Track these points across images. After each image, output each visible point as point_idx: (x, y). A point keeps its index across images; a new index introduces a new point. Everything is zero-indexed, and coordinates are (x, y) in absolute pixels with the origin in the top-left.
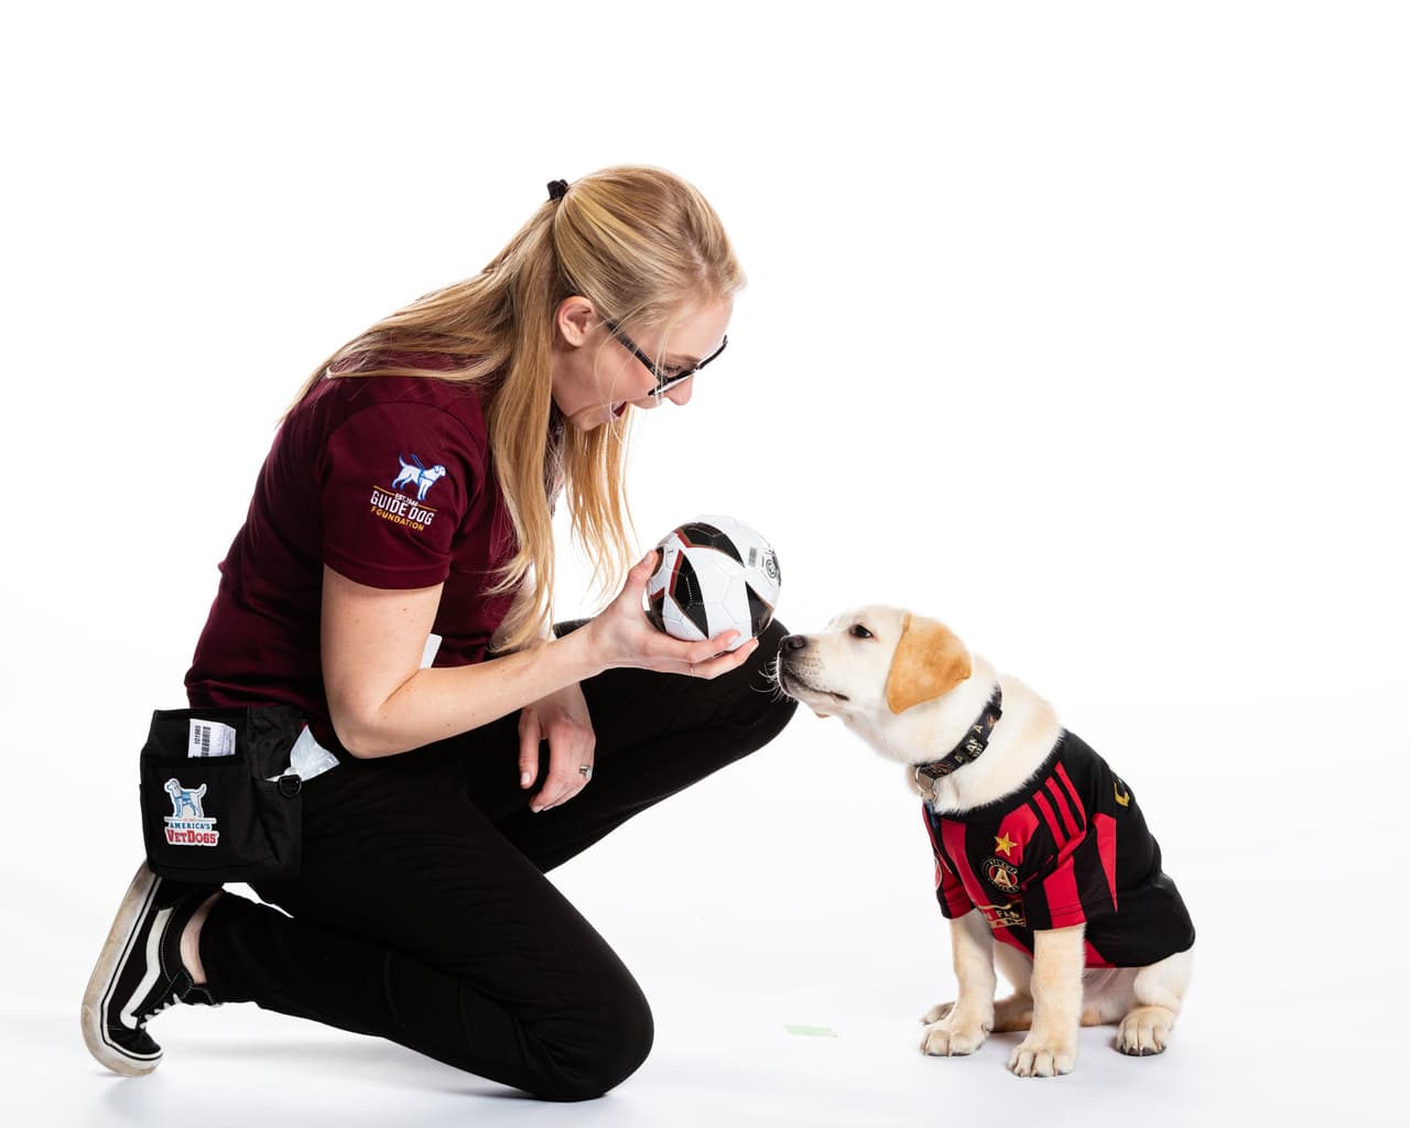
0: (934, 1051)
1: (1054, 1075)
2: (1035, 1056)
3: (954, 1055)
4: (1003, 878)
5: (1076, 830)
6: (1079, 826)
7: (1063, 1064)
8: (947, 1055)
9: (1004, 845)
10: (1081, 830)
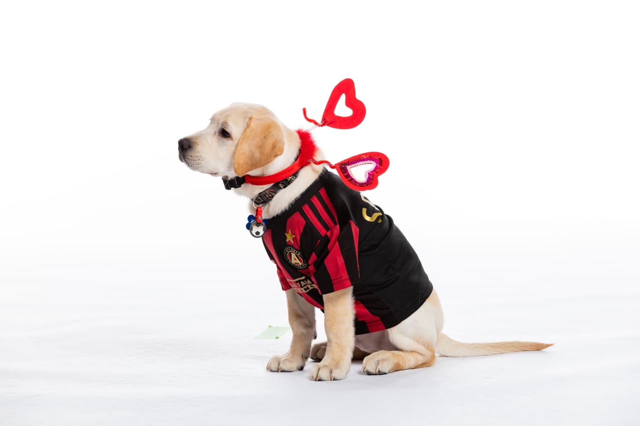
0: (274, 369)
1: (331, 380)
2: (319, 369)
3: (282, 371)
4: (295, 260)
5: (332, 225)
6: (334, 223)
7: (336, 374)
8: (278, 372)
9: (289, 238)
10: (336, 224)
